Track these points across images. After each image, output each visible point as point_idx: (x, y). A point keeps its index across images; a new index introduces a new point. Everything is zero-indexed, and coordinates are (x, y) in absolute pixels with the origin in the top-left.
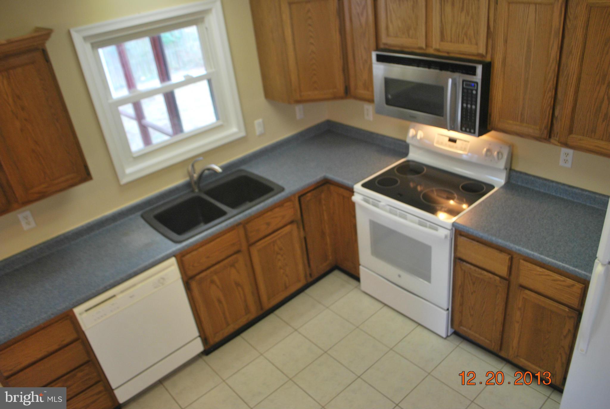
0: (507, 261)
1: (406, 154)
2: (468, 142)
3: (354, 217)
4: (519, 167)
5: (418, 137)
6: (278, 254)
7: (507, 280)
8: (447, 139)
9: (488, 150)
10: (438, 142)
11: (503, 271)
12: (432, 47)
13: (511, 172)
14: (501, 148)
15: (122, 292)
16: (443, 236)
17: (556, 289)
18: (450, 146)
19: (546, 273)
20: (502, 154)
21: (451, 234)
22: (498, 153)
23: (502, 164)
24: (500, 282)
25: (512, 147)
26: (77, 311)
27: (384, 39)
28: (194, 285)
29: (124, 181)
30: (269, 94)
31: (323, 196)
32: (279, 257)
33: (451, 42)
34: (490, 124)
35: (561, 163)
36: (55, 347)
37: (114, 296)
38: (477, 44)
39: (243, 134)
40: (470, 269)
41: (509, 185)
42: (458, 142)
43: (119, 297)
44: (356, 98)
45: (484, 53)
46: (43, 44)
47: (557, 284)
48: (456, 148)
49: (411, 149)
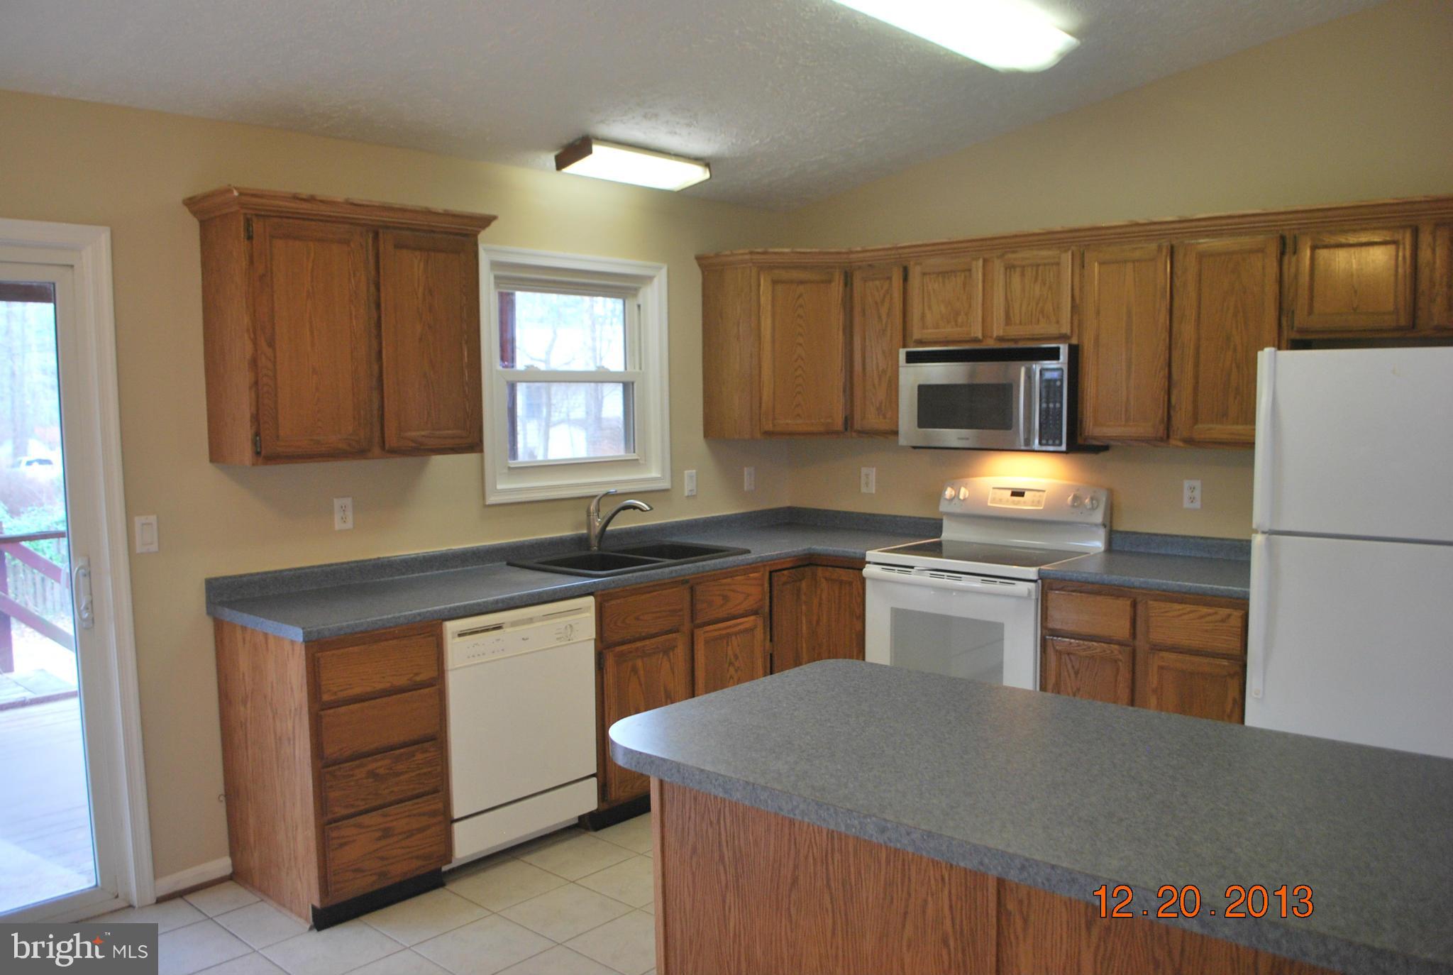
0: (1128, 608)
1: (939, 537)
2: (1044, 491)
3: (862, 617)
4: (1124, 525)
5: (961, 497)
6: (731, 664)
7: (1129, 646)
8: (1010, 492)
9: (1076, 498)
10: (994, 500)
11: (1123, 630)
12: (991, 337)
13: (1113, 538)
14: (1095, 492)
15: (514, 624)
16: (1026, 593)
17: (1206, 631)
18: (1014, 503)
19: (1188, 609)
20: (1098, 501)
21: (1036, 587)
22: (1092, 499)
23: (1098, 517)
24: (1120, 652)
25: (1111, 493)
26: (451, 627)
27: (917, 334)
28: (610, 661)
29: (491, 500)
30: (713, 428)
31: (804, 585)
33: (1021, 324)
34: (1081, 434)
35: (1187, 504)
37: (498, 627)
38: (1058, 322)
39: (666, 484)
40: (1071, 643)
41: (1110, 548)
42: (1026, 493)
43: (508, 630)
44: (864, 433)
45: (1069, 332)
47: (1207, 622)
48: (1025, 503)
49: (946, 523)
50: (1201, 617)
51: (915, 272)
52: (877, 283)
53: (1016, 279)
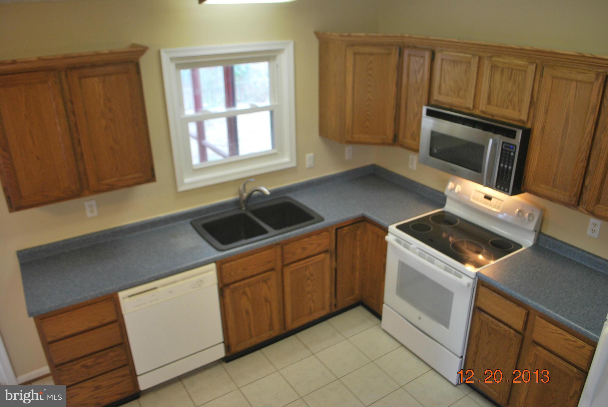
0: (524, 315)
1: (443, 205)
2: (503, 201)
3: (385, 256)
4: (549, 231)
5: (456, 191)
6: (308, 279)
7: (522, 334)
8: (483, 196)
9: (520, 211)
10: (474, 198)
11: (519, 325)
12: (478, 109)
13: (540, 235)
14: (533, 210)
15: (163, 286)
16: (466, 284)
17: (567, 348)
18: (485, 203)
19: (559, 332)
20: (533, 217)
21: (473, 282)
22: (530, 215)
23: (532, 226)
24: (515, 336)
25: (543, 212)
26: (122, 295)
27: (436, 96)
28: (227, 292)
29: (181, 189)
30: (323, 132)
31: (359, 232)
32: (309, 282)
33: (496, 106)
34: (523, 186)
35: (589, 233)
36: (96, 324)
37: (155, 288)
38: (520, 111)
39: (294, 164)
40: (488, 319)
41: (537, 247)
42: (493, 199)
43: (159, 289)
44: (403, 146)
45: (525, 120)
46: (138, 59)
47: (568, 344)
48: (490, 205)
49: (448, 201)
50: (566, 340)
51: (439, 57)
52: (417, 59)
53: (497, 76)
